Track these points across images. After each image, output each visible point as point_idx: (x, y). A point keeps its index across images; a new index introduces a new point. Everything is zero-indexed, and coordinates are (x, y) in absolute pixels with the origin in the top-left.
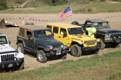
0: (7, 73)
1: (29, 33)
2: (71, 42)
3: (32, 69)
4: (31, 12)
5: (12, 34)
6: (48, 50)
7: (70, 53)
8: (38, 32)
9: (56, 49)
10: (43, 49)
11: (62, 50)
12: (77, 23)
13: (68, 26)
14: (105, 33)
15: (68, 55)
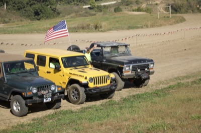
2: (67, 81)
3: (2, 127)
6: (29, 94)
7: (67, 98)
9: (43, 92)
10: (20, 94)
11: (53, 94)
12: (76, 49)
13: (61, 54)
14: (123, 64)
15: (64, 102)
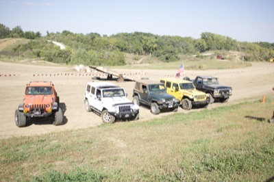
0: (123, 123)
1: (144, 87)
2: (182, 97)
3: (146, 119)
4: (146, 68)
5: (129, 88)
6: (161, 103)
7: (181, 106)
8: (152, 86)
9: (169, 102)
10: (156, 102)
11: (174, 104)
12: (188, 79)
13: (180, 81)
14: (214, 89)
15: (179, 108)
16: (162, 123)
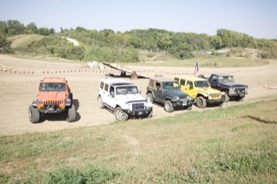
0: (137, 120)
1: (158, 84)
2: (196, 94)
3: (159, 117)
4: (160, 65)
5: (143, 85)
6: (175, 100)
7: (195, 104)
8: (166, 84)
9: (183, 100)
10: (170, 100)
11: (188, 102)
12: (203, 77)
13: (194, 79)
14: (229, 87)
15: (194, 106)
16: (175, 121)
